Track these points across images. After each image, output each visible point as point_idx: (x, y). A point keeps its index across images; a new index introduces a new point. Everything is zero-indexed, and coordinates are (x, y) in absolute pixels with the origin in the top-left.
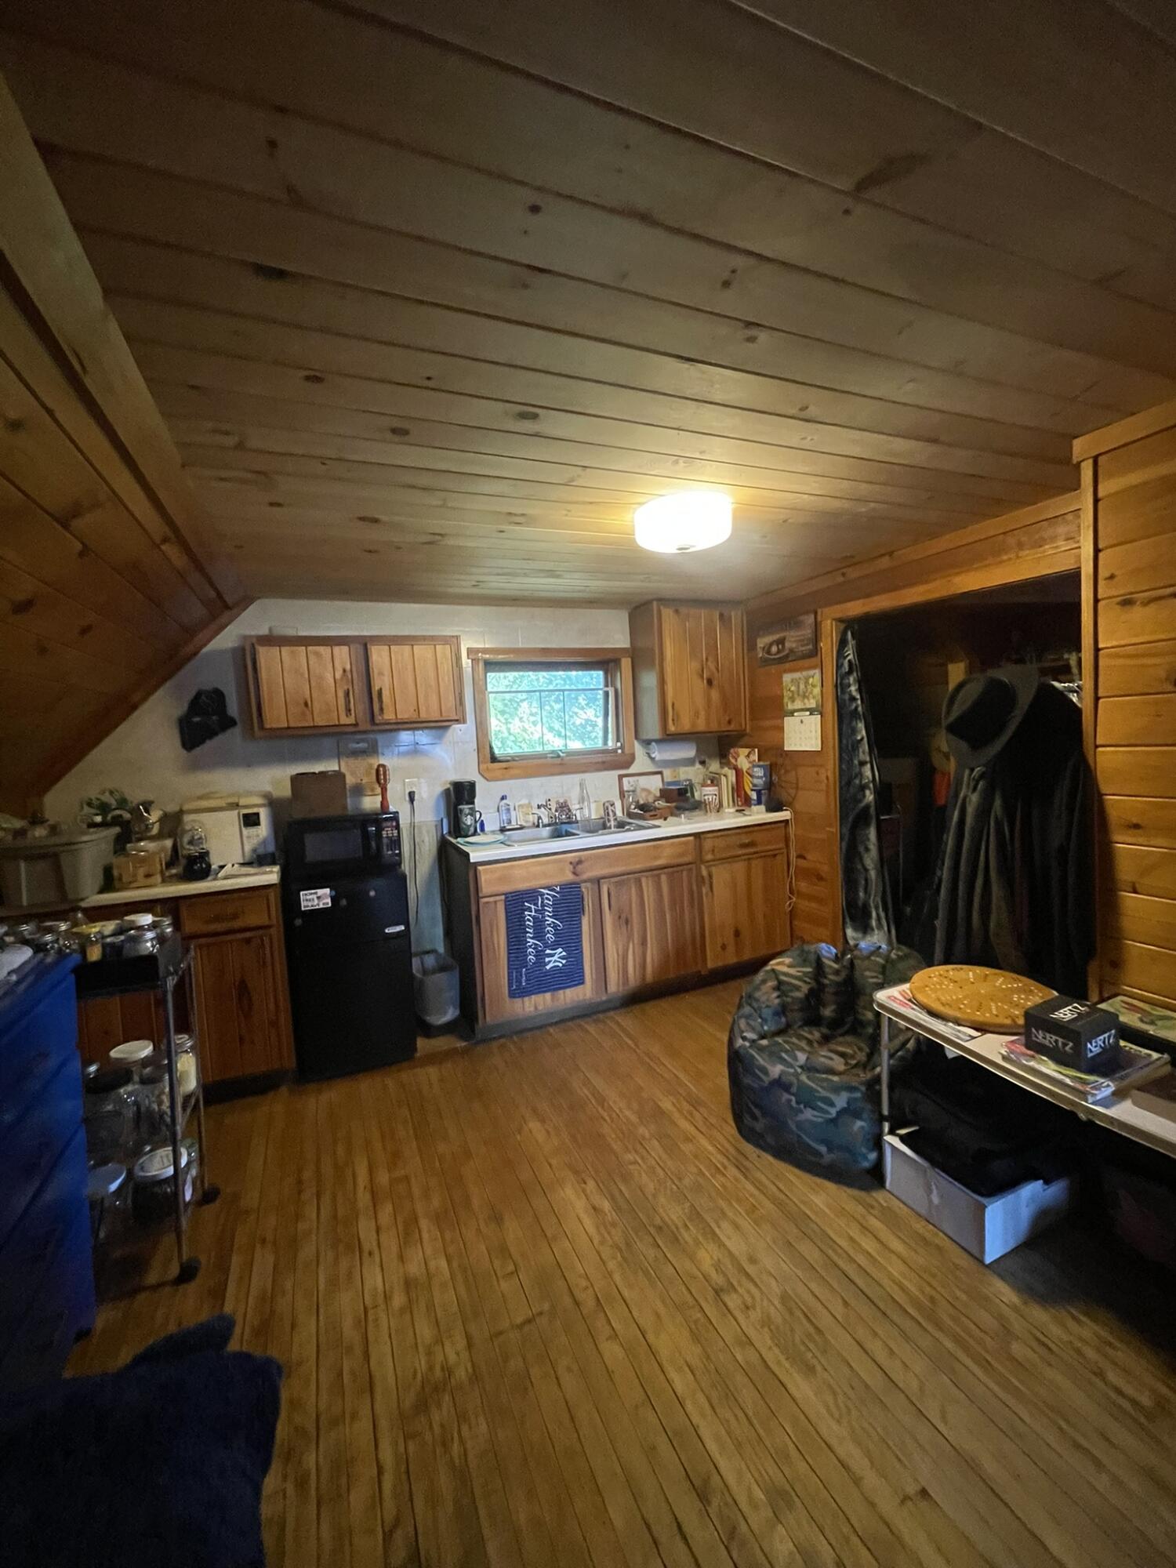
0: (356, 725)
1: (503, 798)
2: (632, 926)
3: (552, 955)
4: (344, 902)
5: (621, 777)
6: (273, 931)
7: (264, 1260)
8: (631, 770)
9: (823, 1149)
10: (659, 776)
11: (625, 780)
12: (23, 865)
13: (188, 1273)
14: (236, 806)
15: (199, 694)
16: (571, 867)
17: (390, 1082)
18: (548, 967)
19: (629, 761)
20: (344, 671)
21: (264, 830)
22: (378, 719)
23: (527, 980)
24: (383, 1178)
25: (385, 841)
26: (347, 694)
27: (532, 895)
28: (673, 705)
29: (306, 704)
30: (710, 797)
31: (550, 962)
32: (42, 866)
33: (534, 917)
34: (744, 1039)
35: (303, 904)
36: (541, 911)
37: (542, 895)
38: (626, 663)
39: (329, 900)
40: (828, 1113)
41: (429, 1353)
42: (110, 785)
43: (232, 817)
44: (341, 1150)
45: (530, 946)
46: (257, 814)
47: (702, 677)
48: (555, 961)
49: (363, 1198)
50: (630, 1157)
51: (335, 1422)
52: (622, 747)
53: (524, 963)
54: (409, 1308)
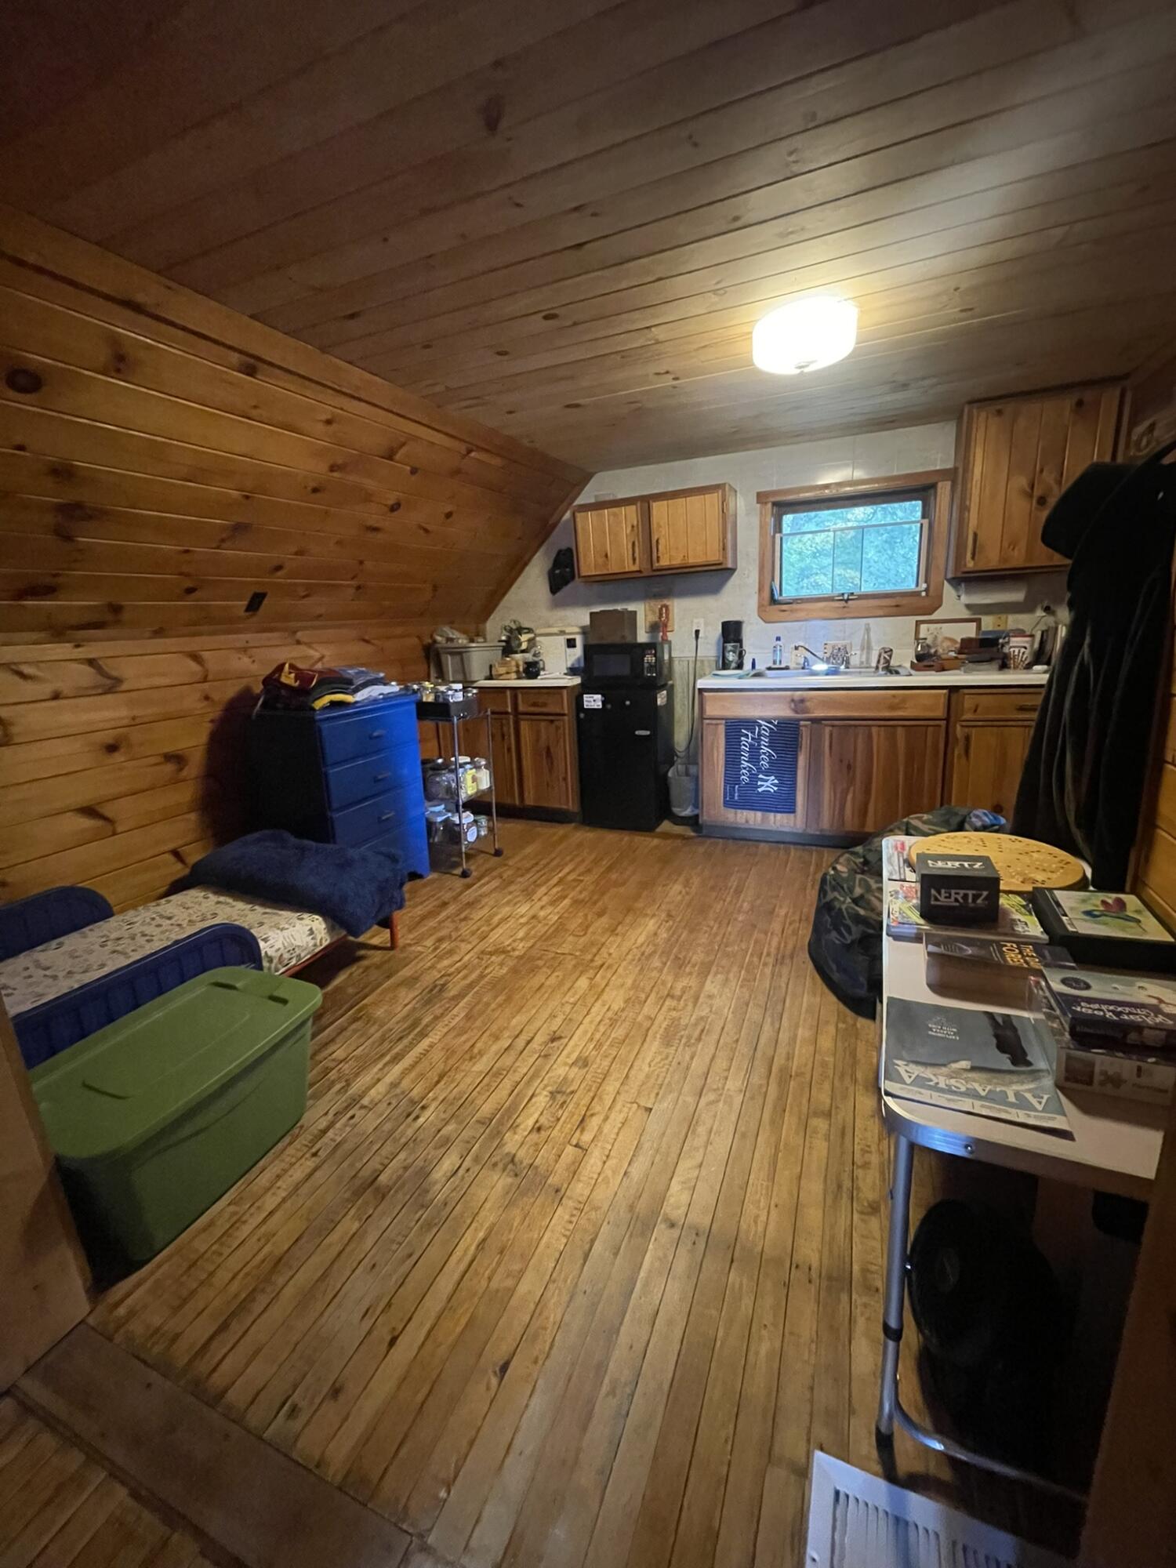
0: (640, 571)
1: (778, 639)
2: (854, 772)
3: (767, 781)
4: (609, 706)
5: (918, 623)
6: (566, 718)
7: (495, 883)
8: (935, 616)
9: (834, 967)
10: (974, 624)
11: (923, 627)
12: (449, 657)
13: (465, 875)
14: (562, 633)
15: (560, 552)
16: (793, 705)
17: (626, 838)
18: (760, 790)
19: (936, 603)
20: (633, 527)
21: (578, 651)
22: (656, 565)
23: (739, 796)
24: (571, 877)
25: (646, 665)
26: (634, 544)
27: (750, 724)
28: (975, 535)
29: (606, 556)
30: (1017, 650)
31: (762, 785)
32: (458, 658)
33: (751, 745)
34: (834, 869)
35: (585, 703)
36: (758, 740)
37: (760, 726)
38: (944, 489)
39: (600, 703)
40: (844, 937)
41: (514, 941)
42: (513, 618)
43: (561, 640)
44: (568, 858)
45: (745, 768)
46: (574, 640)
47: (1031, 496)
48: (768, 787)
49: (555, 880)
50: (712, 923)
51: (463, 941)
52: (927, 590)
53: (738, 781)
54: (523, 925)
